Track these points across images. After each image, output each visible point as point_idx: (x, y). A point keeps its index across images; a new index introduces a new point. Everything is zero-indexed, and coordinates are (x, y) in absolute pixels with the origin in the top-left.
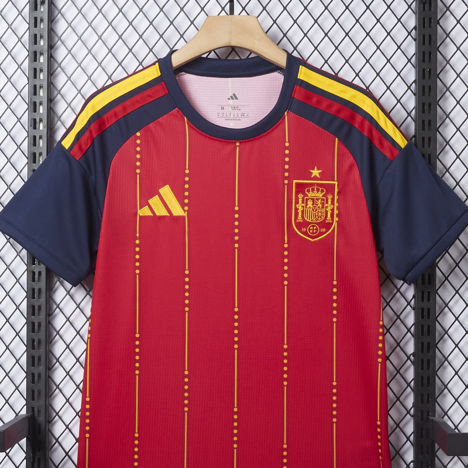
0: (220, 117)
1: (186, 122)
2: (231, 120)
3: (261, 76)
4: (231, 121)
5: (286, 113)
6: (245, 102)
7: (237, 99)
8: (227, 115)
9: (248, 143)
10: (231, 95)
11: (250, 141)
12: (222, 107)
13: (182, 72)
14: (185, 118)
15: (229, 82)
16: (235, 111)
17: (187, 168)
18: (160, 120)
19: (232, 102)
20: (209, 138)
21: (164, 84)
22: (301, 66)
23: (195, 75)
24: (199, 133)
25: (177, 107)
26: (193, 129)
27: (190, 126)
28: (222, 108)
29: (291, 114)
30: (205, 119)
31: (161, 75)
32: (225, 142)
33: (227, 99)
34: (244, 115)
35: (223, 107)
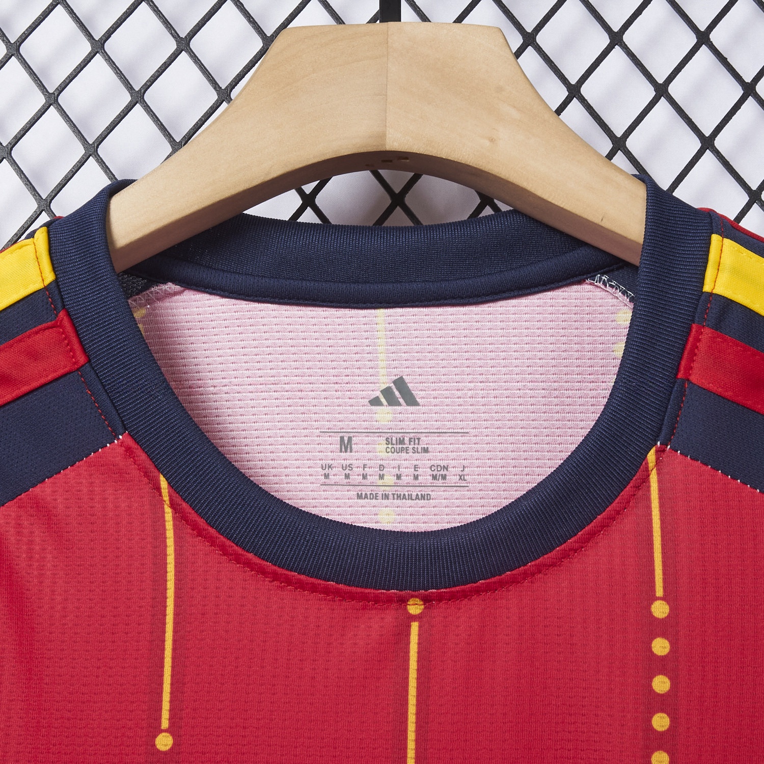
0: (336, 484)
1: (166, 498)
2: (386, 497)
3: (524, 301)
4: (385, 502)
5: (651, 456)
6: (449, 416)
7: (411, 401)
8: (365, 477)
9: (465, 601)
10: (384, 386)
11: (477, 591)
12: (342, 438)
13: (165, 283)
14: (164, 483)
15: (379, 327)
16: (404, 455)
17: (165, 724)
18: (45, 490)
19: (390, 417)
20: (275, 577)
21: (66, 323)
22: (715, 238)
23: (223, 296)
24: (224, 551)
25: (126, 429)
26: (200, 533)
27: (187, 521)
28: (346, 445)
29: (678, 460)
30: (255, 486)
31: (56, 281)
32: (352, 597)
33: (366, 401)
34: (444, 477)
35: (350, 439)
